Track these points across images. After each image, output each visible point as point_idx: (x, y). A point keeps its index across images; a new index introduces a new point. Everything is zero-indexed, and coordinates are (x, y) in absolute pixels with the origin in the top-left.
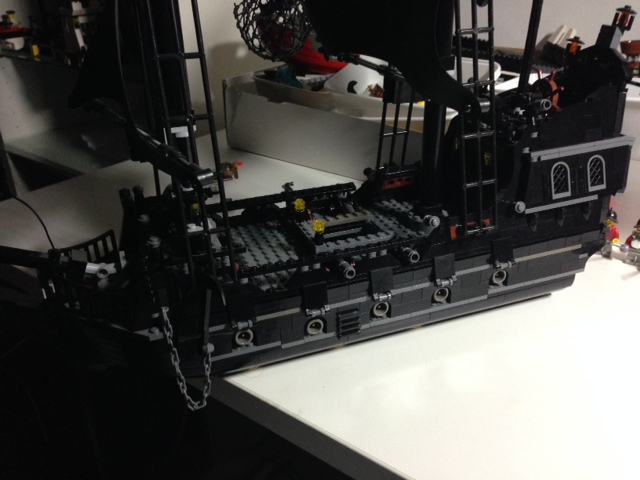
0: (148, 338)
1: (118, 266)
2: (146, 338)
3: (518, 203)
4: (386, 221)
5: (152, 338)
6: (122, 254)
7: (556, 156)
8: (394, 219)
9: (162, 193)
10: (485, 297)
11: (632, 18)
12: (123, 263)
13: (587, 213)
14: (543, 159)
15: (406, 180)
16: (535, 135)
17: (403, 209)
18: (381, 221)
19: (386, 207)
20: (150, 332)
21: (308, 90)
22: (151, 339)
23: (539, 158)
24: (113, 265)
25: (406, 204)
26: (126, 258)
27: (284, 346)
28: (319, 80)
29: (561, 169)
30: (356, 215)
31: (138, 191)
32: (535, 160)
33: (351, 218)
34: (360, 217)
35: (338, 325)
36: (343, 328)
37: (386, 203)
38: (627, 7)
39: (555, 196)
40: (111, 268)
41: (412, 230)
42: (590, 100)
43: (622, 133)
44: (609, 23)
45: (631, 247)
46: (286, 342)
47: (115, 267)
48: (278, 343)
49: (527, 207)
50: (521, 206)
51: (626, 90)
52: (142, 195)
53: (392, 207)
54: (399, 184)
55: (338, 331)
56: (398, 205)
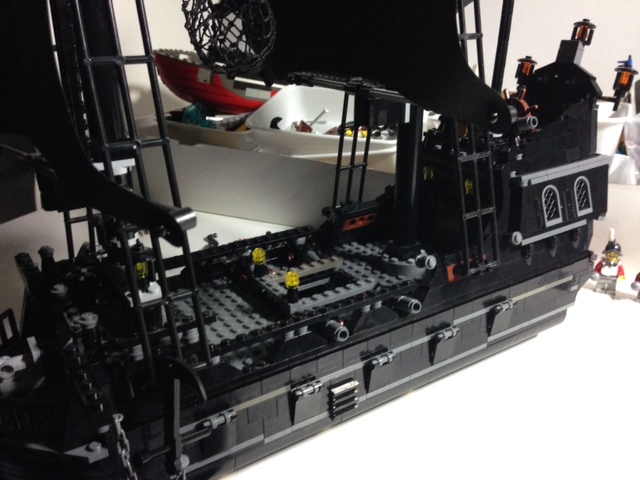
0: (87, 459)
1: (28, 358)
2: (83, 461)
3: (515, 234)
4: (356, 267)
5: (93, 458)
6: (32, 341)
7: (545, 179)
8: (364, 264)
9: (76, 253)
10: (484, 346)
11: (592, 32)
12: (36, 354)
13: (576, 240)
14: (533, 182)
15: (369, 219)
16: (520, 157)
17: (369, 252)
18: (350, 268)
19: (349, 251)
20: (88, 449)
21: (223, 130)
22: (91, 461)
23: (529, 182)
24: (20, 357)
25: (370, 245)
26: (39, 345)
27: (267, 440)
28: (232, 120)
29: (550, 193)
30: (322, 263)
31: (45, 253)
32: (525, 185)
33: (317, 267)
34: (327, 264)
35: (330, 403)
36: (338, 405)
37: (347, 247)
38: (585, 20)
39: (549, 224)
40: (17, 362)
41: (390, 275)
42: (566, 117)
43: (597, 152)
44: (568, 37)
45: (601, 274)
46: (270, 434)
47: (23, 360)
48: (260, 438)
49: (524, 238)
50: (518, 238)
51: (597, 107)
52: (52, 259)
53: (355, 251)
54: (361, 223)
55: (330, 409)
56: (362, 248)
